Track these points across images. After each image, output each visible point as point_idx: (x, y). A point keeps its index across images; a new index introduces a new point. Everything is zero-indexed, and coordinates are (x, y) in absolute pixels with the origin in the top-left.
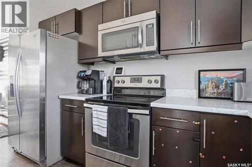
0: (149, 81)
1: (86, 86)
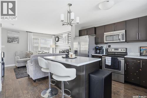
0: (121, 50)
1: (98, 51)
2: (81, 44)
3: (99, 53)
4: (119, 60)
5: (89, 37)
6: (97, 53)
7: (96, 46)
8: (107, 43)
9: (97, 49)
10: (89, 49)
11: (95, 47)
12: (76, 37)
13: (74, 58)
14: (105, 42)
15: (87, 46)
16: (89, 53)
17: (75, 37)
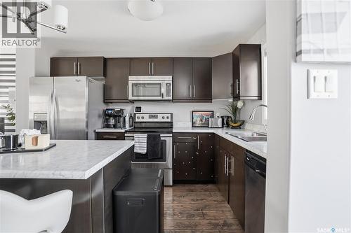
0: (163, 117)
1: (112, 121)
2: (59, 102)
3: (115, 126)
4: (162, 139)
5: (89, 82)
6: (108, 126)
7: (105, 107)
8: (132, 102)
9: (110, 116)
10: (87, 117)
11: (104, 111)
12: (38, 75)
13: (46, 150)
14: (130, 98)
15: (84, 109)
16: (87, 126)
17: (36, 76)
